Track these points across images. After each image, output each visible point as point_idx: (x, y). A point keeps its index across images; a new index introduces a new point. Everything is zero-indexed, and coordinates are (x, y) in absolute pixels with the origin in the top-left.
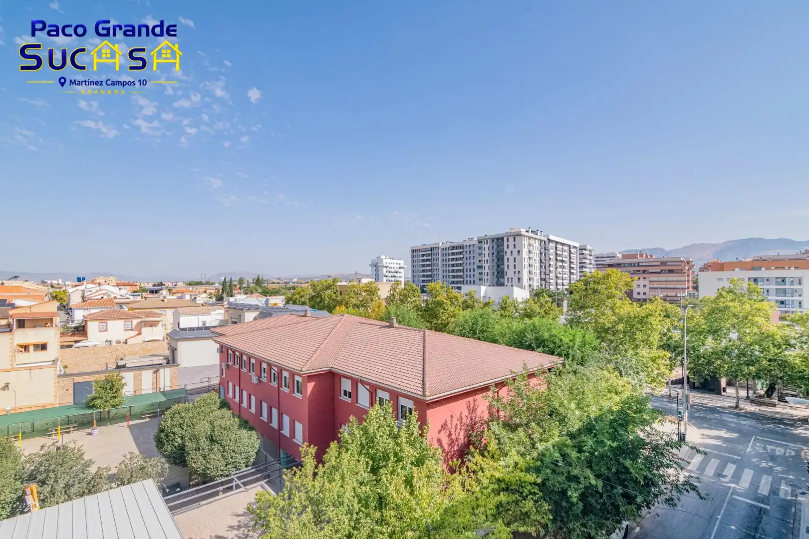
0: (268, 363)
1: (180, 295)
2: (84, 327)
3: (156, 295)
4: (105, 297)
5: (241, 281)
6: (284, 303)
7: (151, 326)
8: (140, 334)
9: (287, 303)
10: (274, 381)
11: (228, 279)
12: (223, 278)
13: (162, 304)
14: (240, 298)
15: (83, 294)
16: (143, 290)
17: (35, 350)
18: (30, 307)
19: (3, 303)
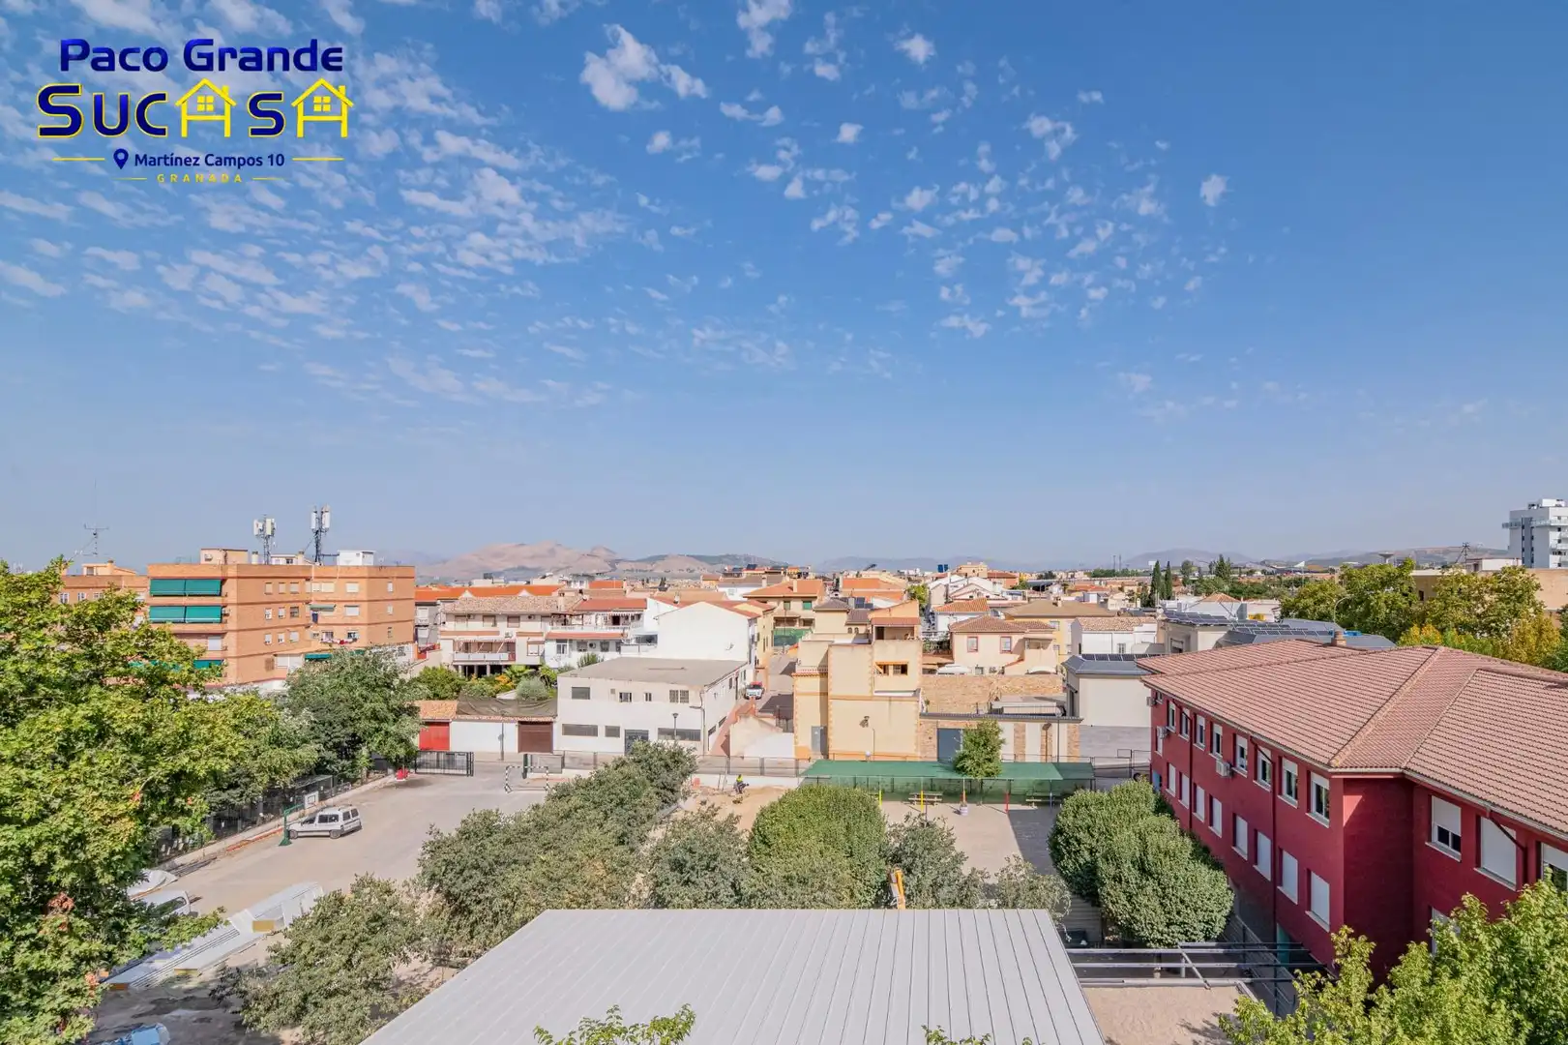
0: (1251, 740)
1: (1080, 594)
2: (949, 642)
3: (1043, 595)
4: (975, 597)
5: (1186, 568)
6: (1278, 613)
7: (1038, 648)
8: (1021, 660)
9: (1285, 614)
10: (1264, 778)
11: (1163, 565)
12: (1152, 563)
13: (1054, 611)
14: (1185, 602)
15: (947, 591)
16: (1024, 585)
17: (895, 673)
18: (890, 609)
19: (861, 602)
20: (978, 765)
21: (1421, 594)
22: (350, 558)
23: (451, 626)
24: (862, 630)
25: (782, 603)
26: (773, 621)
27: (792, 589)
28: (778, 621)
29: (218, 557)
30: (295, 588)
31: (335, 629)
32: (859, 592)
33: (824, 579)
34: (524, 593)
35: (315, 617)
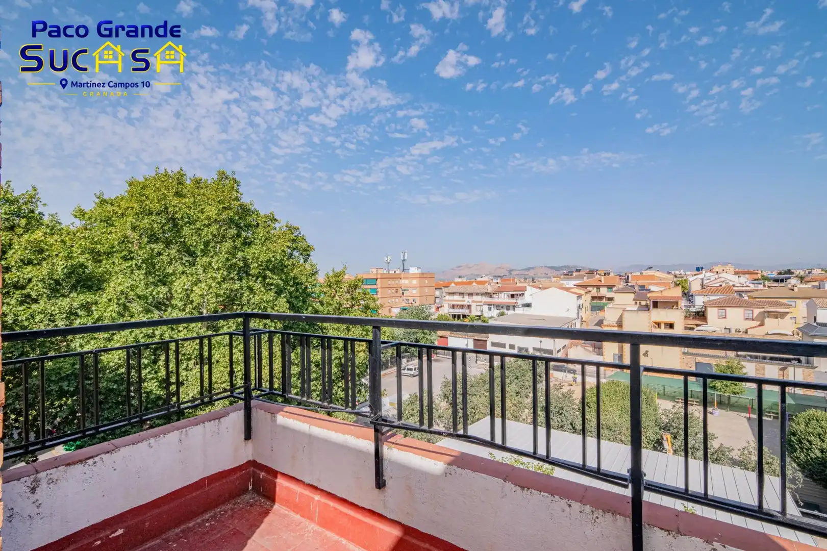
1: (816, 284)
2: (704, 312)
3: (782, 284)
4: (724, 285)
7: (777, 318)
8: (762, 325)
13: (791, 294)
15: (702, 282)
16: (765, 278)
17: (665, 328)
18: (661, 291)
19: (642, 288)
20: (726, 386)
22: (413, 270)
23: (448, 297)
24: (643, 303)
25: (595, 289)
26: (590, 298)
27: (601, 281)
28: (593, 298)
29: (375, 271)
30: (397, 282)
31: (409, 298)
32: (641, 282)
33: (620, 276)
34: (474, 284)
35: (403, 293)
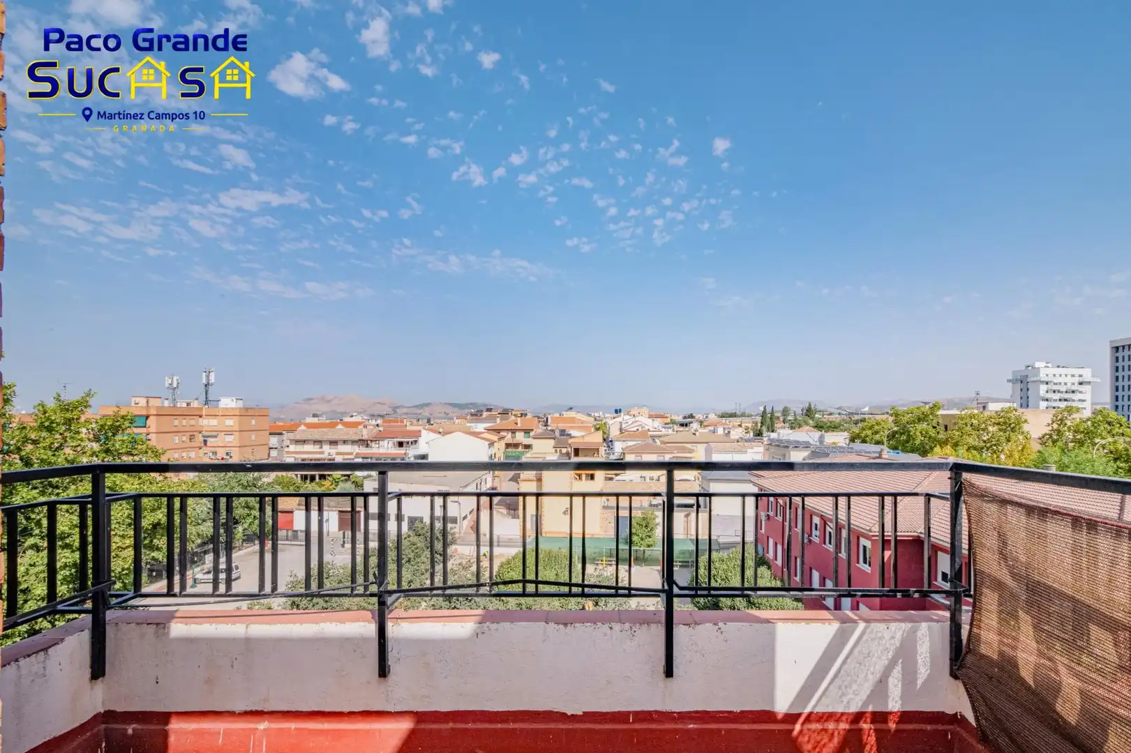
1: (712, 428)
3: (687, 429)
4: (640, 429)
5: (785, 412)
6: (847, 441)
9: (852, 440)
10: (830, 543)
11: (769, 410)
12: (762, 409)
13: (693, 438)
14: (784, 433)
15: (621, 426)
16: (673, 422)
17: (586, 479)
18: (583, 436)
19: (563, 432)
20: (642, 539)
21: (946, 427)
22: (227, 403)
23: (292, 448)
24: (564, 451)
25: (510, 433)
26: (504, 446)
27: (517, 424)
28: (508, 445)
29: (142, 402)
30: (193, 422)
31: (217, 449)
32: (562, 426)
33: (539, 417)
34: (340, 426)
35: (205, 442)
